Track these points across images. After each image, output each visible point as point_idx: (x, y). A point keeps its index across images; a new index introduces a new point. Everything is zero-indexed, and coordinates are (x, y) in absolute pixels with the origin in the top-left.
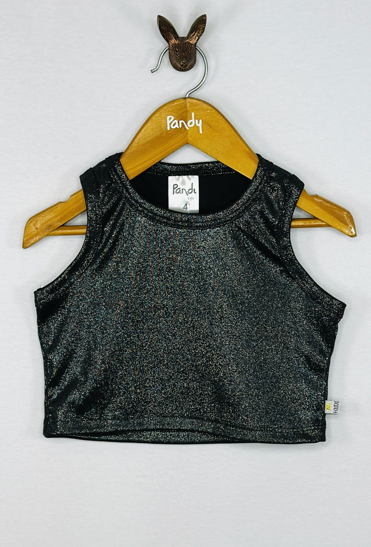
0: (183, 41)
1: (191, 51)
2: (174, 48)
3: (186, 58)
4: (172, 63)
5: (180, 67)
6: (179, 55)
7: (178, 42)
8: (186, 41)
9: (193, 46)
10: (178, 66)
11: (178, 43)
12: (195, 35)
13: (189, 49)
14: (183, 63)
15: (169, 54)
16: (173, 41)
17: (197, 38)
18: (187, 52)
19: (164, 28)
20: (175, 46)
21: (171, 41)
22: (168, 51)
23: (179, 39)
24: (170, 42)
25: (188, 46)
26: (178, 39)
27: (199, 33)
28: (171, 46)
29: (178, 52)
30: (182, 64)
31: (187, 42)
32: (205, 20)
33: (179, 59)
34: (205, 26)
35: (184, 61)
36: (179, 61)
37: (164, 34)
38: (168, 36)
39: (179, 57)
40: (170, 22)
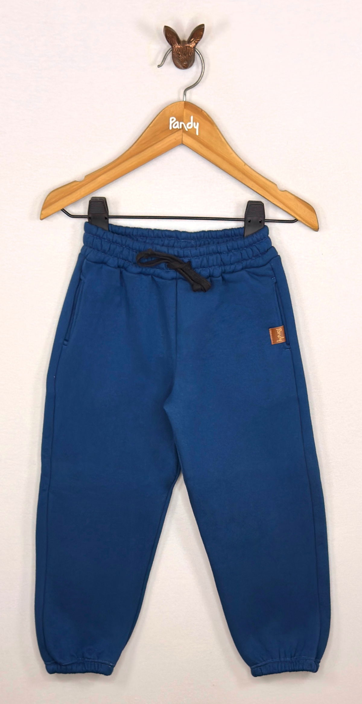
0: (184, 45)
1: (191, 54)
2: (176, 51)
8: (188, 45)
9: (192, 49)
18: (188, 55)
19: (168, 34)
21: (174, 45)
22: (171, 52)
25: (188, 49)
26: (180, 44)
32: (204, 28)
34: (203, 33)
36: (182, 62)
37: (169, 40)
38: (172, 42)
39: (181, 59)
40: (174, 31)
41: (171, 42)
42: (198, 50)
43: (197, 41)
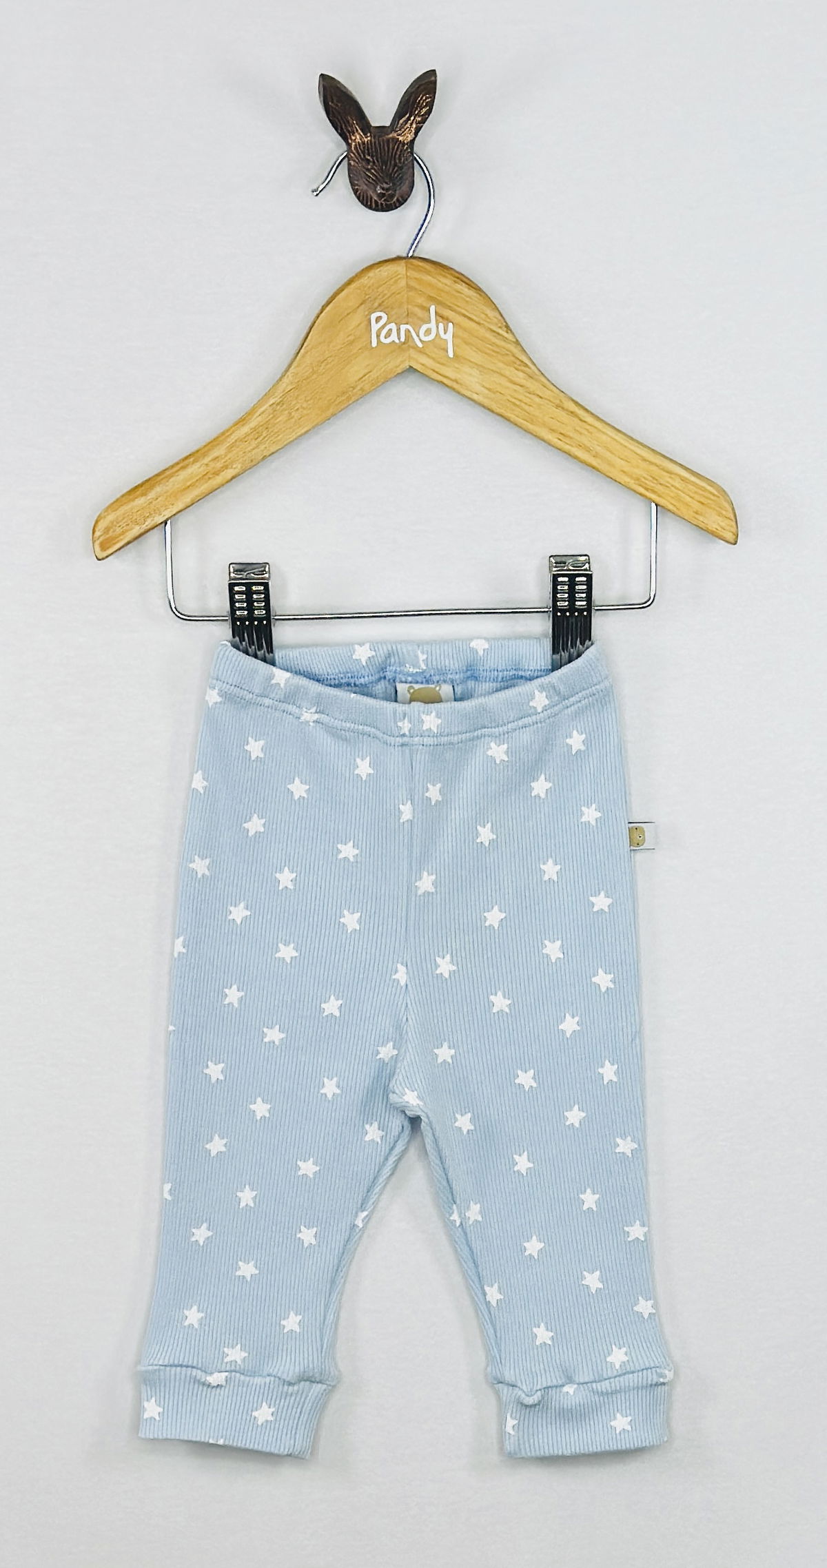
3: (391, 179)
4: (355, 192)
5: (377, 200)
6: (375, 170)
7: (369, 138)
10: (371, 198)
11: (371, 141)
12: (410, 121)
13: (397, 156)
14: (383, 189)
15: (349, 170)
16: (358, 137)
17: (414, 126)
20: (364, 149)
23: (373, 132)
24: (351, 139)
27: (418, 115)
28: (353, 149)
29: (371, 164)
30: (380, 190)
31: (393, 138)
33: (372, 179)
35: (385, 186)
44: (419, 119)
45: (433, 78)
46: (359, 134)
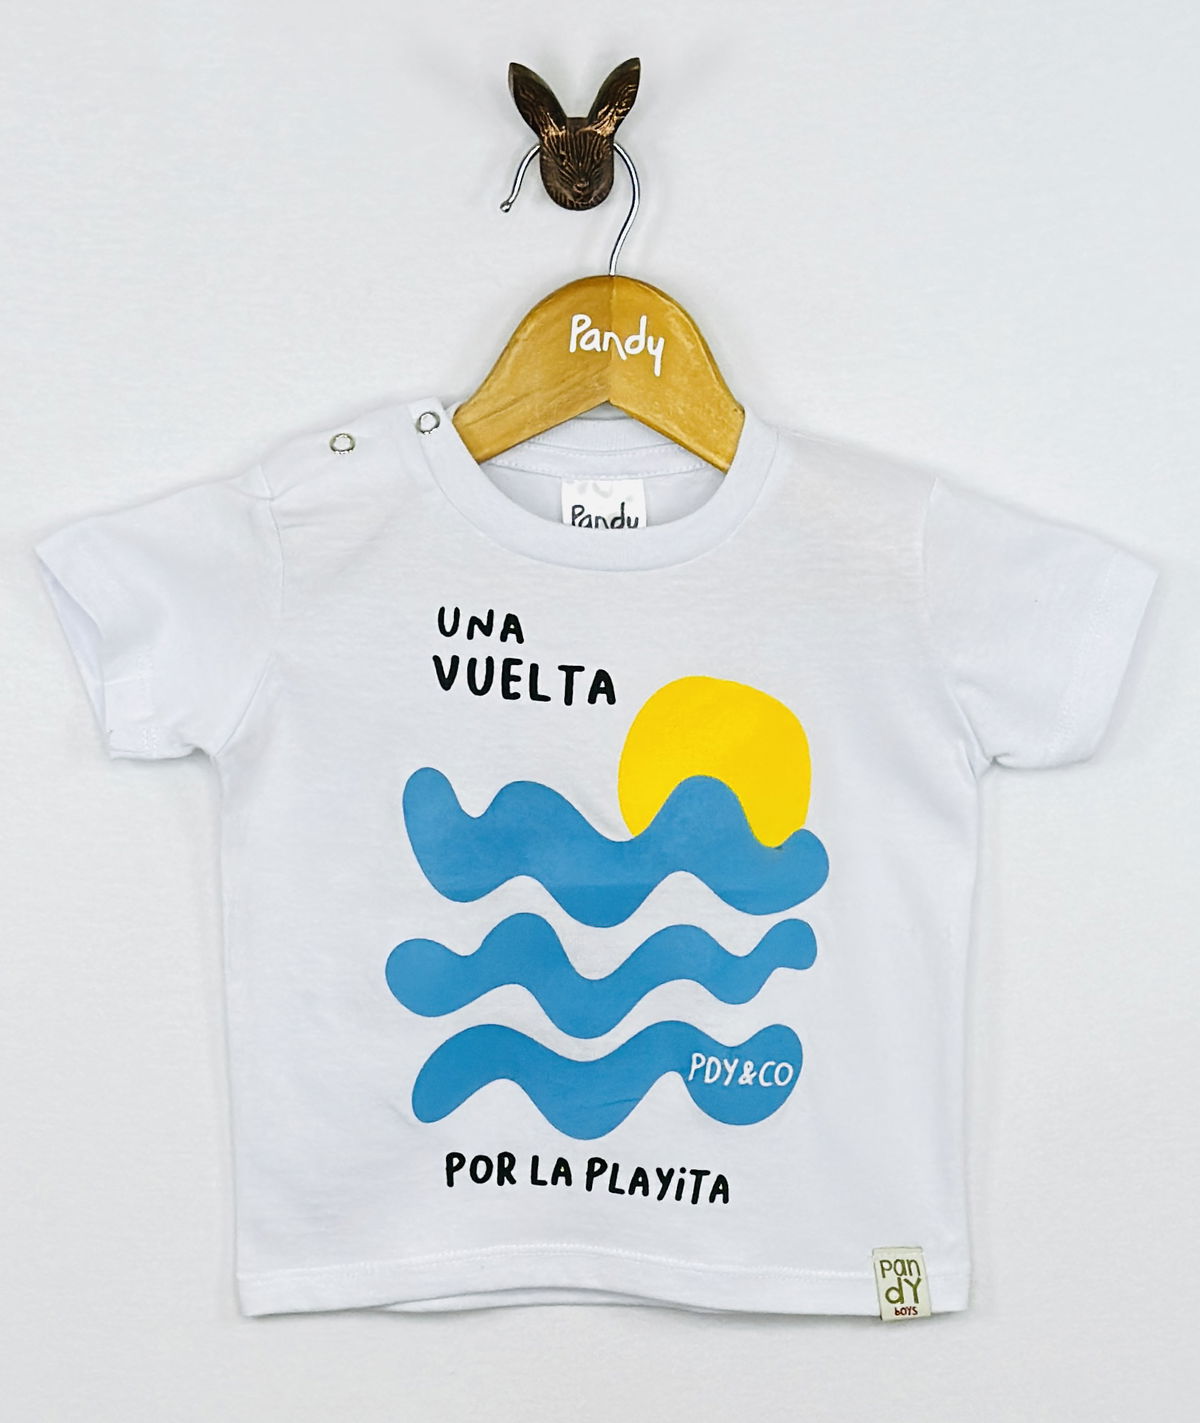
0: (576, 130)
1: (600, 157)
2: (551, 146)
3: (586, 177)
4: (548, 188)
5: (572, 200)
6: (570, 168)
7: (564, 132)
8: (589, 128)
9: (605, 143)
10: (565, 197)
11: (566, 135)
12: (610, 114)
13: (595, 152)
14: (579, 188)
15: (542, 166)
16: (553, 131)
17: (615, 120)
18: (589, 161)
19: (525, 97)
20: (559, 144)
21: (546, 130)
23: (568, 124)
24: (544, 132)
25: (591, 143)
26: (566, 126)
27: (620, 107)
28: (545, 142)
29: (565, 160)
30: (576, 190)
31: (590, 132)
32: (640, 74)
33: (567, 178)
34: (637, 88)
35: (581, 185)
36: (569, 185)
37: (527, 112)
38: (538, 118)
39: (567, 172)
40: (542, 80)
41: (536, 120)
42: (622, 145)
43: (617, 115)
44: (621, 111)
45: (636, 68)
46: (552, 125)
